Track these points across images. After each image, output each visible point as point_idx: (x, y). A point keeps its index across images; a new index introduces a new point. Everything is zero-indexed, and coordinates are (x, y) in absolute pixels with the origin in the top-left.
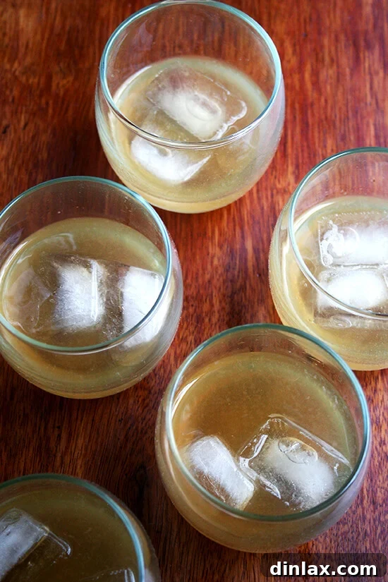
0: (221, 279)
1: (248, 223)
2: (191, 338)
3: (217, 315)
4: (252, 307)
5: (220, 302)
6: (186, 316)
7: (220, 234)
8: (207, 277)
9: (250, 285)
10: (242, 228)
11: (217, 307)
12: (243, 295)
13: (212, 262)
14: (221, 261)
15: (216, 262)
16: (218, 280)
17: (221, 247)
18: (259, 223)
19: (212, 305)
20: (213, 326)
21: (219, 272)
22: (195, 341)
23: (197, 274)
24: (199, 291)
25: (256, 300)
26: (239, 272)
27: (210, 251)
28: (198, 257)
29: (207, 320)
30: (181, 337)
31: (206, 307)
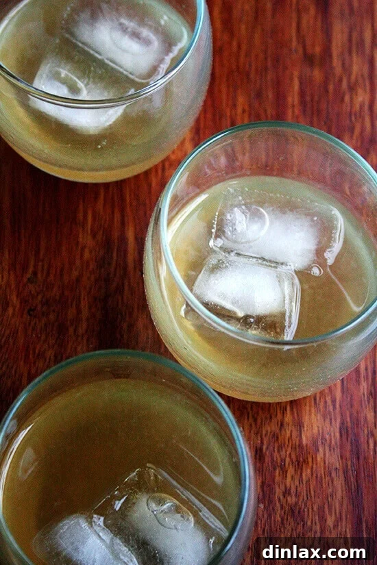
0: (93, 278)
1: (131, 205)
2: (50, 354)
3: (84, 325)
4: (131, 314)
5: (90, 308)
6: (45, 324)
7: (94, 219)
8: (75, 273)
9: (129, 285)
10: (122, 211)
11: (85, 313)
12: (120, 298)
13: (82, 255)
14: (93, 253)
15: (87, 255)
16: (89, 279)
17: (94, 235)
18: (145, 205)
19: (79, 311)
20: (80, 339)
21: (91, 267)
22: (56, 357)
23: (62, 270)
24: (63, 292)
25: (136, 306)
26: (116, 269)
27: (81, 240)
28: (64, 248)
29: (71, 330)
30: (37, 351)
31: (71, 313)
